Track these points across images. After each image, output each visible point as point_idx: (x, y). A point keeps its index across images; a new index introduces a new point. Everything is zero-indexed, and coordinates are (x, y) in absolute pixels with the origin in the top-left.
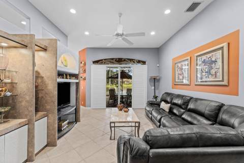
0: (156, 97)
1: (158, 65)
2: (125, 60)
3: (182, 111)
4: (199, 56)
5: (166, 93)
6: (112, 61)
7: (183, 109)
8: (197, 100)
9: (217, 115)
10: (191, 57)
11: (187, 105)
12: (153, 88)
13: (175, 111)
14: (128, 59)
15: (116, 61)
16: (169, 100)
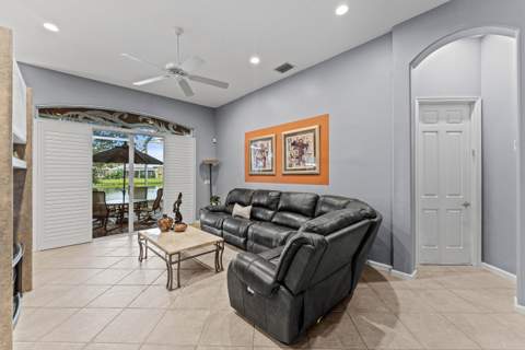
0: (216, 199)
1: (215, 140)
2: (145, 121)
3: (270, 213)
4: (289, 135)
5: (236, 190)
6: (109, 117)
7: (271, 209)
8: (288, 194)
9: (314, 208)
10: (277, 136)
11: (278, 204)
12: (207, 182)
13: (260, 215)
14: (153, 119)
15: (121, 117)
16: (244, 199)
